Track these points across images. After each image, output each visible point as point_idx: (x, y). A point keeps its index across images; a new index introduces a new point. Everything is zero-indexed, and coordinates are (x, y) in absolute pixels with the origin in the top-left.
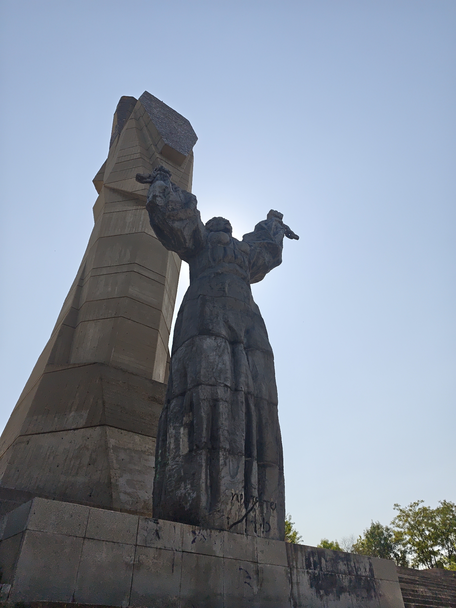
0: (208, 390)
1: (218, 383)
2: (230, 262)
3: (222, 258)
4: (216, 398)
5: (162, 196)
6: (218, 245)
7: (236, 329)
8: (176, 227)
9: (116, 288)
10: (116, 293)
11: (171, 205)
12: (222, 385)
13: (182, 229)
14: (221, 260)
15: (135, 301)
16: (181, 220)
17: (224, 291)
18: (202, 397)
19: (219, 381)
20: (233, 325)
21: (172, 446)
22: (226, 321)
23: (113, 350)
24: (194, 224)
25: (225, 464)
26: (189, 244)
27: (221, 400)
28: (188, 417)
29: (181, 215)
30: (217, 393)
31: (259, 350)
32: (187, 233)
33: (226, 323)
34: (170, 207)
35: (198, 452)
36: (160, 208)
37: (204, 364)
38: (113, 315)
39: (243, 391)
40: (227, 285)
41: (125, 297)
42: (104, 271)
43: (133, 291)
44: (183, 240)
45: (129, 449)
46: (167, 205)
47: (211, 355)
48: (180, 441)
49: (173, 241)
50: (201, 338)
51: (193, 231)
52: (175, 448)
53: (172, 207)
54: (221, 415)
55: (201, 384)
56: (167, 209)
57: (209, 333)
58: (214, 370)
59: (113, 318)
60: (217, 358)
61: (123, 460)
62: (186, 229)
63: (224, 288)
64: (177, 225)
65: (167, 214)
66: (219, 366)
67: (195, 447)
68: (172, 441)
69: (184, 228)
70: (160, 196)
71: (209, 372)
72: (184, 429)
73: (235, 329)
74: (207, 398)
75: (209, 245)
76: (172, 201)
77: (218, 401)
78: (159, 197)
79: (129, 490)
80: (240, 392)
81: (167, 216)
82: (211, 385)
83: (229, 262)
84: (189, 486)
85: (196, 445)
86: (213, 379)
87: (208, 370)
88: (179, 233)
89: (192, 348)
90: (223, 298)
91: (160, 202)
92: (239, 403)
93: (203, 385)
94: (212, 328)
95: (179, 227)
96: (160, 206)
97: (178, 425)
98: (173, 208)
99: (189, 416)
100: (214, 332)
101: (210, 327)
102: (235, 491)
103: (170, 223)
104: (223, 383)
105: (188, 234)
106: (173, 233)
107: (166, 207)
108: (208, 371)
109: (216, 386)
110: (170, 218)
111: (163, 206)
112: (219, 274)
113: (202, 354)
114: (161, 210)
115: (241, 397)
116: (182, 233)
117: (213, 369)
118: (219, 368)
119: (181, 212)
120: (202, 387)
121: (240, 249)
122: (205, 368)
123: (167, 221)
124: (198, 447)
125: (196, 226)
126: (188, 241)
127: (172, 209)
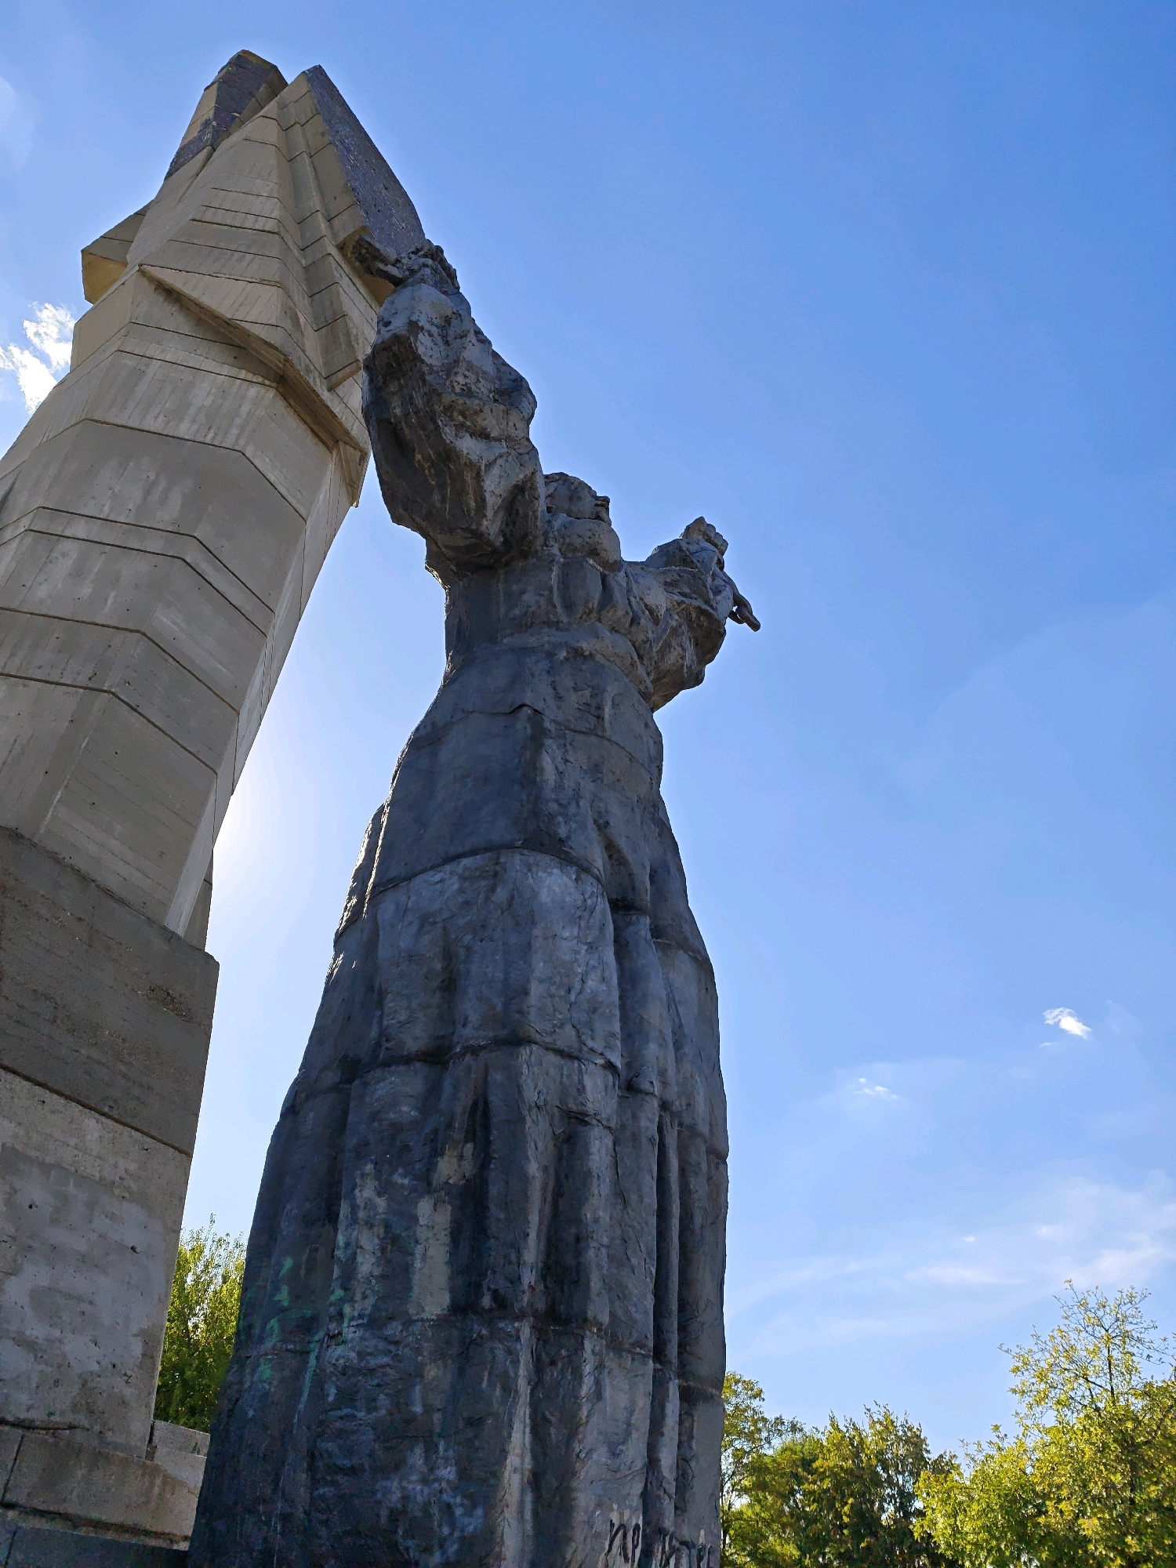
0: (552, 1070)
1: (585, 1049)
2: (613, 630)
3: (596, 605)
4: (575, 1108)
5: (436, 335)
6: (588, 559)
7: (631, 861)
8: (465, 452)
9: (113, 594)
10: (107, 609)
11: (465, 376)
12: (600, 1061)
13: (483, 468)
14: (591, 611)
15: (168, 656)
16: (483, 435)
17: (600, 718)
18: (530, 1095)
19: (590, 1043)
20: (622, 843)
21: (367, 1265)
22: (601, 821)
23: (58, 797)
24: (521, 465)
25: (598, 1394)
26: (491, 526)
27: (594, 1122)
28: (455, 1160)
29: (490, 421)
30: (581, 1090)
31: (686, 952)
32: (495, 486)
33: (599, 829)
34: (460, 379)
35: (501, 1325)
36: (425, 369)
37: (540, 967)
38: (82, 680)
39: (655, 1096)
40: (609, 703)
41: (137, 631)
42: (80, 529)
43: (167, 621)
44: (472, 504)
45: (58, 1166)
46: (450, 369)
47: (566, 934)
48: (412, 1254)
49: (436, 497)
50: (531, 860)
51: (516, 486)
52: (383, 1277)
53: (466, 385)
54: (595, 1181)
55: (530, 1041)
56: (448, 383)
57: (559, 851)
58: (573, 997)
59: (80, 687)
60: (583, 952)
61: (31, 1207)
62: (496, 471)
63: (599, 708)
64: (468, 446)
65: (447, 399)
66: (590, 983)
67: (486, 1301)
68: (369, 1241)
69: (489, 466)
70: (431, 335)
71: (557, 999)
72: (435, 1204)
73: (629, 858)
74: (546, 1102)
75: (555, 550)
76: (470, 367)
77: (586, 1123)
78: (426, 334)
79: (37, 1330)
80: (648, 1098)
81: (444, 407)
82: (560, 1052)
83: (613, 628)
84: (448, 1473)
85: (496, 1295)
86: (569, 1031)
87: (553, 989)
88: (468, 477)
89: (493, 890)
90: (594, 739)
91: (430, 353)
92: (644, 1140)
93: (535, 1047)
94: (568, 837)
95: (474, 458)
96: (427, 365)
97: (406, 1181)
98: (470, 389)
99: (461, 1157)
100: (571, 851)
101: (562, 831)
102: (621, 1515)
103: (448, 433)
104: (602, 1054)
105: (497, 492)
106: (449, 468)
107: (448, 376)
108: (552, 996)
109: (578, 1059)
110: (451, 418)
111: (435, 369)
112: (582, 654)
113: (534, 923)
114: (428, 378)
115: (649, 1117)
116: (478, 477)
117: (569, 991)
118: (589, 991)
119: (492, 411)
120: (531, 1052)
121: (642, 599)
122: (541, 981)
123: (440, 423)
124: (501, 1303)
125: (528, 472)
126: (490, 513)
127: (465, 388)
